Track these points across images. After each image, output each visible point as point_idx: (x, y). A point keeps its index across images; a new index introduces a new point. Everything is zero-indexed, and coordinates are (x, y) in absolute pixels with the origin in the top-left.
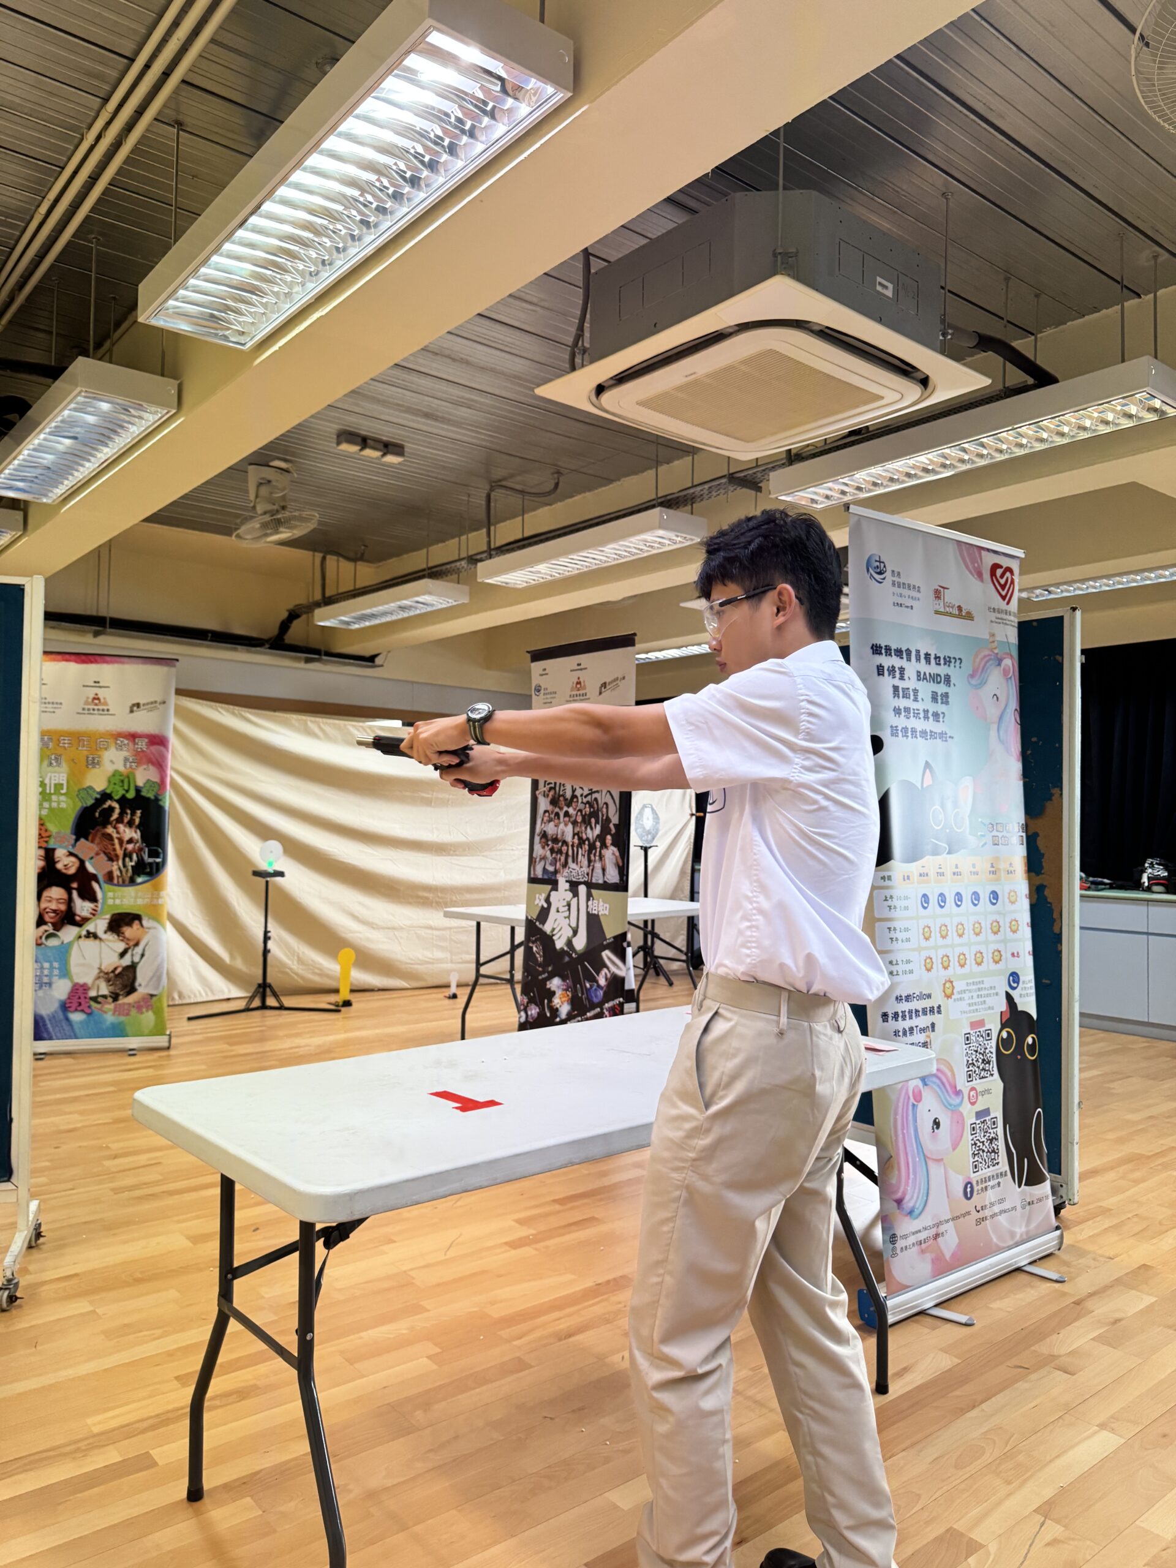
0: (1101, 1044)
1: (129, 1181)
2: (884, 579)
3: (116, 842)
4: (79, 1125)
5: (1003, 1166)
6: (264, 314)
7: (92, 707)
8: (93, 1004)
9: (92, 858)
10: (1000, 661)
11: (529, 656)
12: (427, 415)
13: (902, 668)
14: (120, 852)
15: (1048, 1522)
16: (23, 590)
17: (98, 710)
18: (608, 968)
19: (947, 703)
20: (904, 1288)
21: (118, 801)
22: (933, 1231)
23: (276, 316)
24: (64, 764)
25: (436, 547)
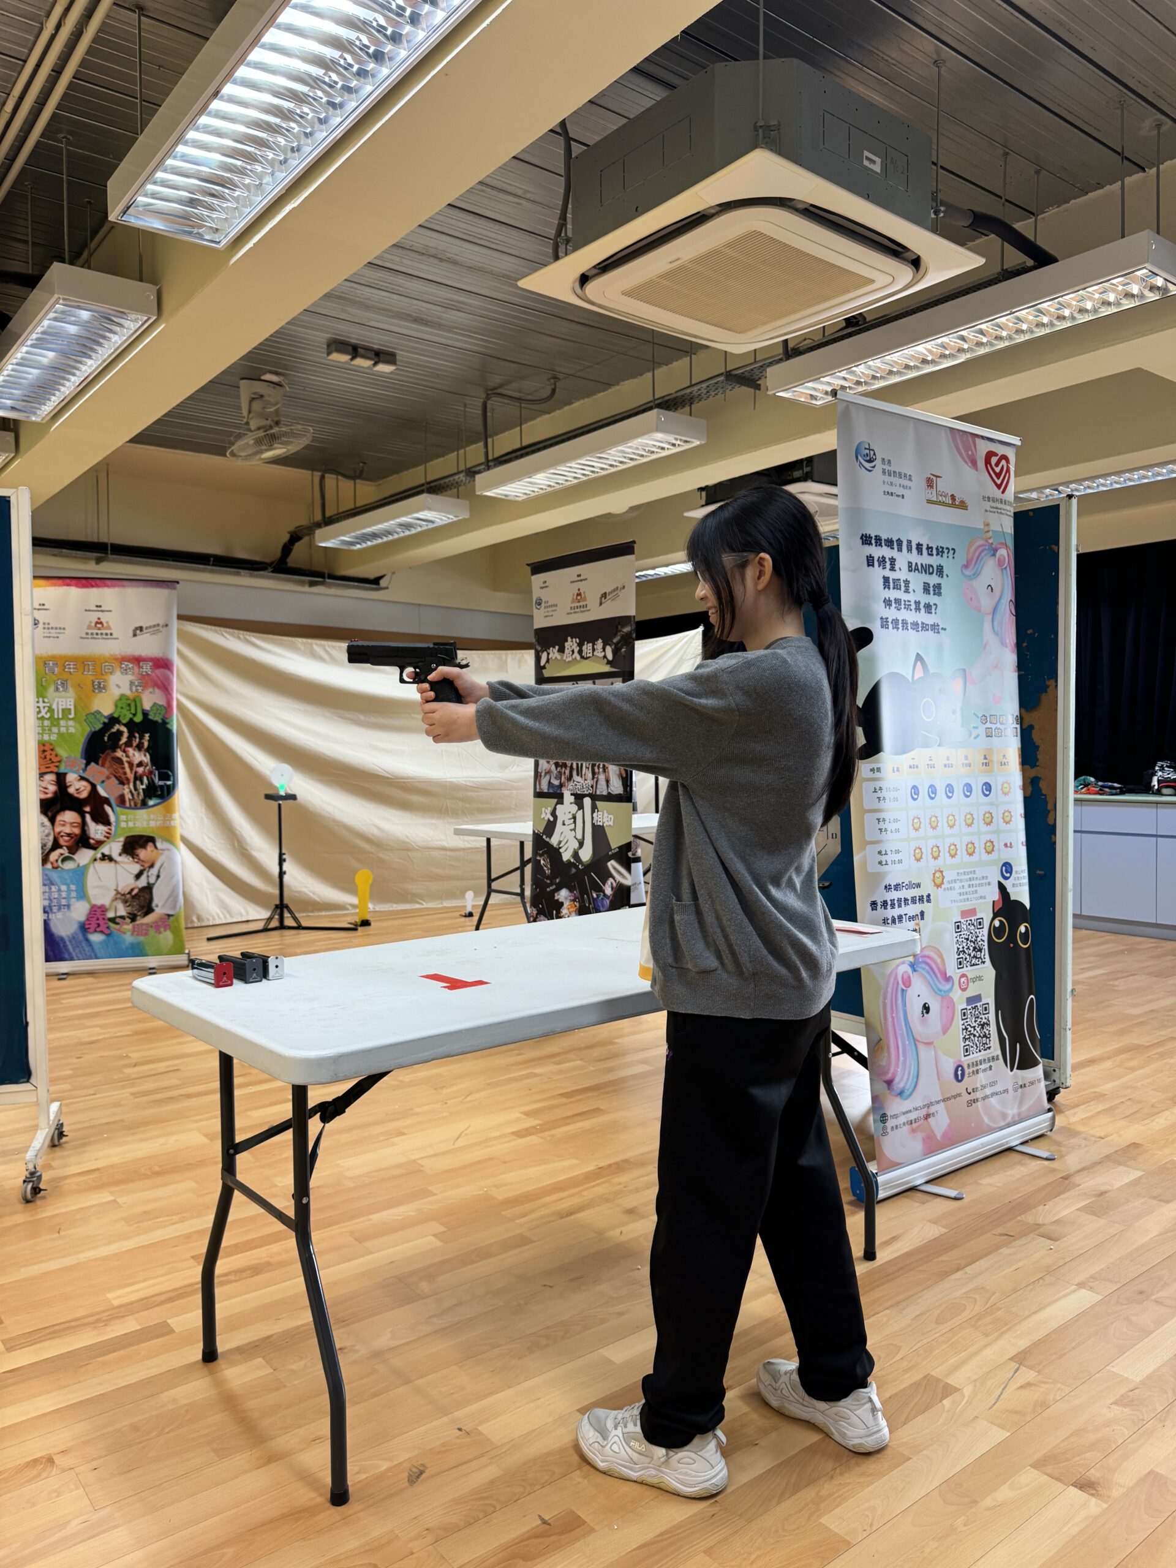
0: (1110, 945)
1: (148, 1086)
2: (874, 467)
3: (126, 765)
4: (101, 1037)
5: (995, 1050)
6: (236, 208)
7: (95, 631)
8: (111, 925)
9: (103, 782)
10: (994, 552)
11: (529, 569)
12: (417, 320)
13: (892, 558)
14: (131, 776)
15: (1023, 1369)
16: (9, 502)
17: (102, 634)
18: (614, 878)
19: (939, 594)
20: (896, 1165)
21: (125, 725)
22: (924, 1112)
23: (249, 210)
24: (70, 689)
25: (435, 462)
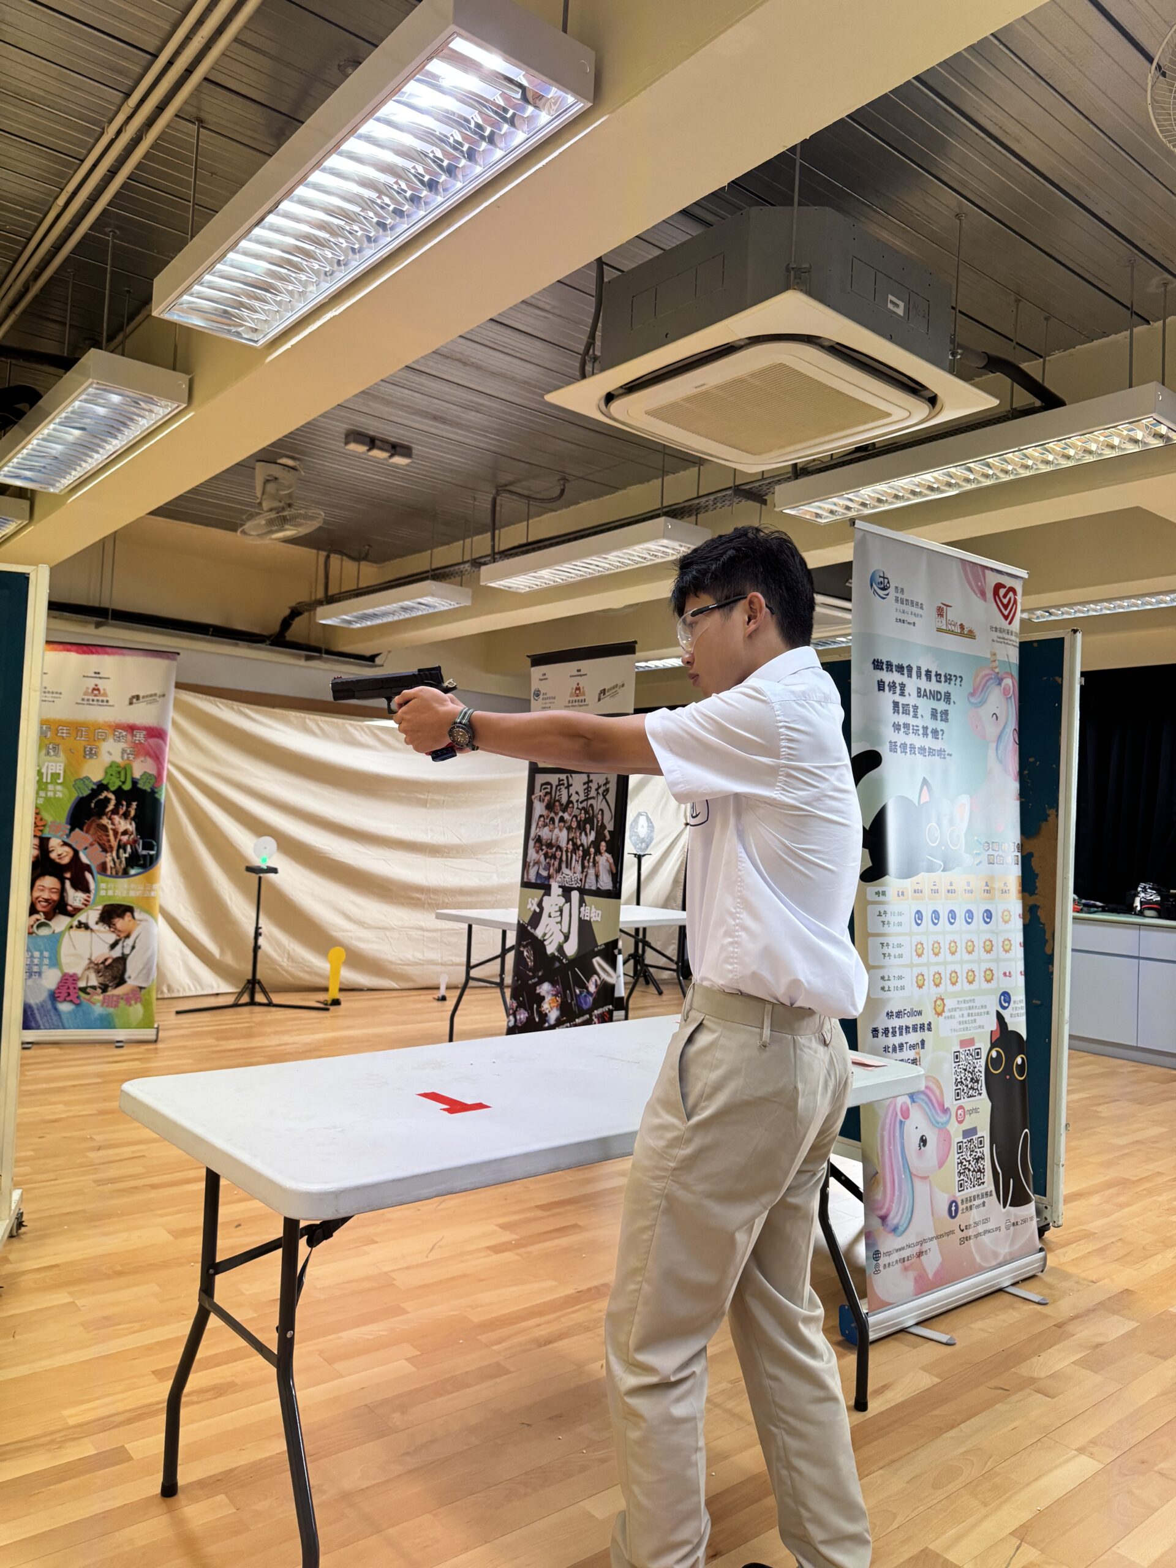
0: (1090, 1067)
1: (112, 1172)
2: (887, 595)
3: (111, 833)
4: (64, 1116)
6: (277, 311)
7: (91, 698)
8: (82, 995)
9: (86, 848)
10: (1000, 681)
11: (529, 661)
12: (435, 418)
13: (902, 684)
14: (114, 844)
15: (1025, 1546)
16: (28, 579)
17: (98, 700)
18: (598, 975)
19: (946, 720)
20: (886, 1305)
21: (114, 792)
22: (917, 1249)
23: (290, 314)
24: (61, 754)
25: (440, 549)
